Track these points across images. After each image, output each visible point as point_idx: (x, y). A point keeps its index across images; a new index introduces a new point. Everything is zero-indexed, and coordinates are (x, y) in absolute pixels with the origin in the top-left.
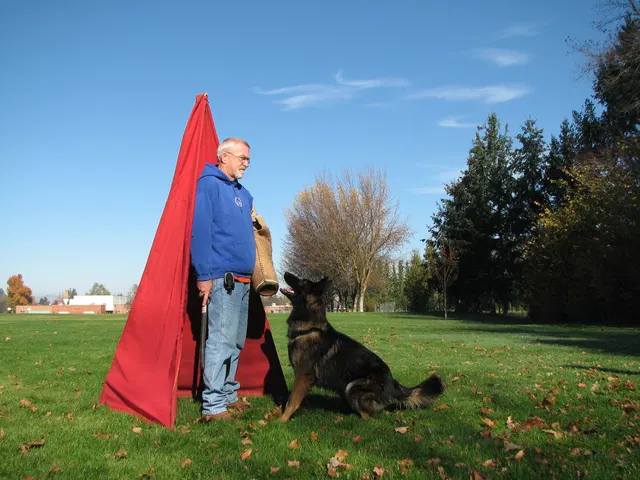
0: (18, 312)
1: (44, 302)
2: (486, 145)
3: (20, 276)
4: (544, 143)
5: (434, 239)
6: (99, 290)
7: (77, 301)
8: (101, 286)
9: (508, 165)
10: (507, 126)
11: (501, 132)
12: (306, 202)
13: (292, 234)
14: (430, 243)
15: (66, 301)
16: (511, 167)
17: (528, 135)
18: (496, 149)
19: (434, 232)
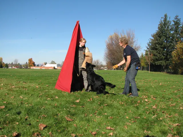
0: (31, 68)
1: (38, 66)
2: (164, 23)
3: (32, 59)
4: (181, 22)
5: (147, 50)
6: (53, 63)
7: (47, 66)
8: (54, 62)
9: (170, 29)
11: (168, 19)
12: (112, 39)
13: (107, 48)
14: (146, 51)
15: (44, 65)
16: (170, 30)
17: (176, 20)
18: (166, 24)
19: (148, 48)
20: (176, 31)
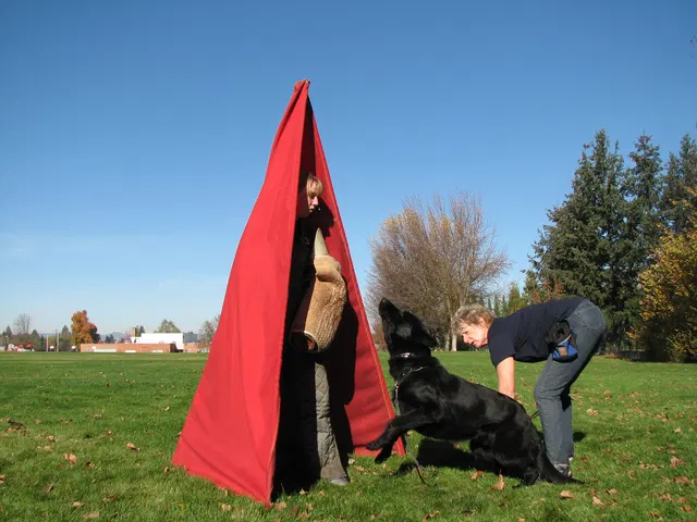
0: (82, 351)
1: (110, 340)
2: (594, 165)
3: (85, 312)
4: (661, 161)
5: (535, 270)
6: (168, 327)
7: (145, 339)
8: (171, 323)
9: (620, 187)
10: (617, 144)
11: (610, 151)
12: (394, 231)
13: (378, 265)
14: (530, 274)
15: (133, 339)
16: (623, 189)
17: (642, 152)
18: (605, 169)
19: (536, 263)
20: (645, 193)
